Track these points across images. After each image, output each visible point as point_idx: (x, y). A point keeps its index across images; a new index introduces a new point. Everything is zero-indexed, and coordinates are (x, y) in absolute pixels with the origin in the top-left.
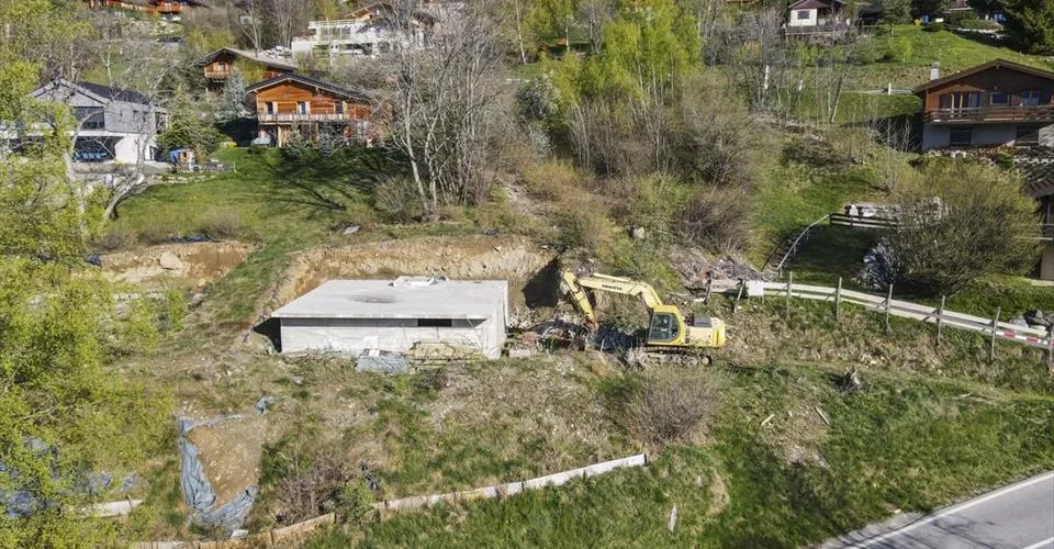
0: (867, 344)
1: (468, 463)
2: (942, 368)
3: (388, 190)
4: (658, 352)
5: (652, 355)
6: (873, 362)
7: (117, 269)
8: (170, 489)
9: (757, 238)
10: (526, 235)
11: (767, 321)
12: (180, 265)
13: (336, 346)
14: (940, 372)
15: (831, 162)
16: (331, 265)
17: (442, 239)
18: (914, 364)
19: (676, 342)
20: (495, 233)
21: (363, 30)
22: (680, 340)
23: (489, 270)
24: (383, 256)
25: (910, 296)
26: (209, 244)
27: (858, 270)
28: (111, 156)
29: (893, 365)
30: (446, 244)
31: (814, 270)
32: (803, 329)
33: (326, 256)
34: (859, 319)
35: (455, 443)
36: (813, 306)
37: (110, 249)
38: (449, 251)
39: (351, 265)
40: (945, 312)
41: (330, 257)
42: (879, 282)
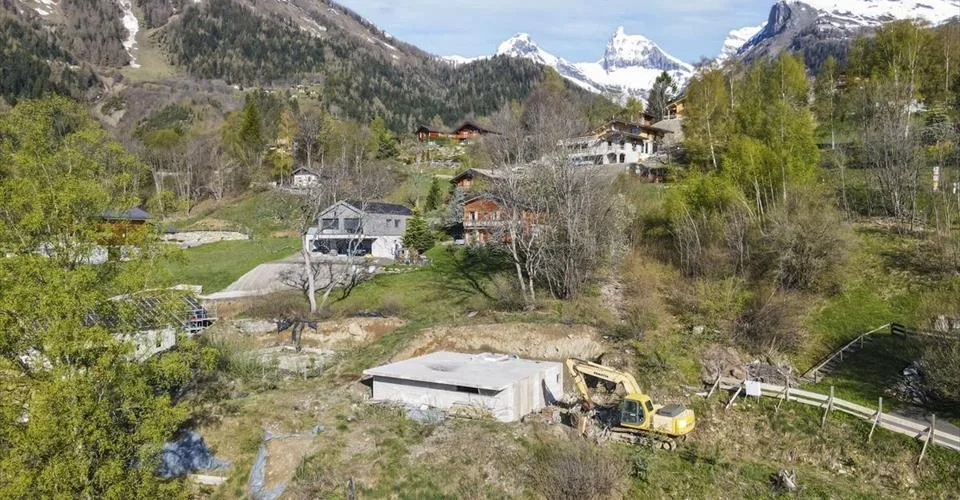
0: (842, 453)
1: (417, 491)
2: (916, 489)
3: (498, 284)
4: (629, 433)
5: (624, 435)
6: (841, 471)
7: (325, 333)
8: (243, 475)
9: (811, 341)
10: (594, 326)
11: (753, 420)
12: (360, 333)
13: (405, 400)
14: (912, 491)
15: (938, 270)
16: (450, 340)
17: (530, 326)
18: (885, 480)
19: (642, 427)
20: (570, 323)
21: (597, 144)
22: (645, 425)
23: (560, 353)
24: (486, 336)
25: (948, 414)
26: (381, 319)
27: (895, 382)
28: (369, 251)
29: (863, 477)
30: (532, 330)
31: (849, 377)
32: (784, 431)
33: (448, 333)
34: (845, 428)
35: (416, 476)
36: (804, 410)
37: (326, 318)
38: (533, 335)
39: (463, 341)
40: (936, 432)
41: (450, 334)
42: (919, 396)
